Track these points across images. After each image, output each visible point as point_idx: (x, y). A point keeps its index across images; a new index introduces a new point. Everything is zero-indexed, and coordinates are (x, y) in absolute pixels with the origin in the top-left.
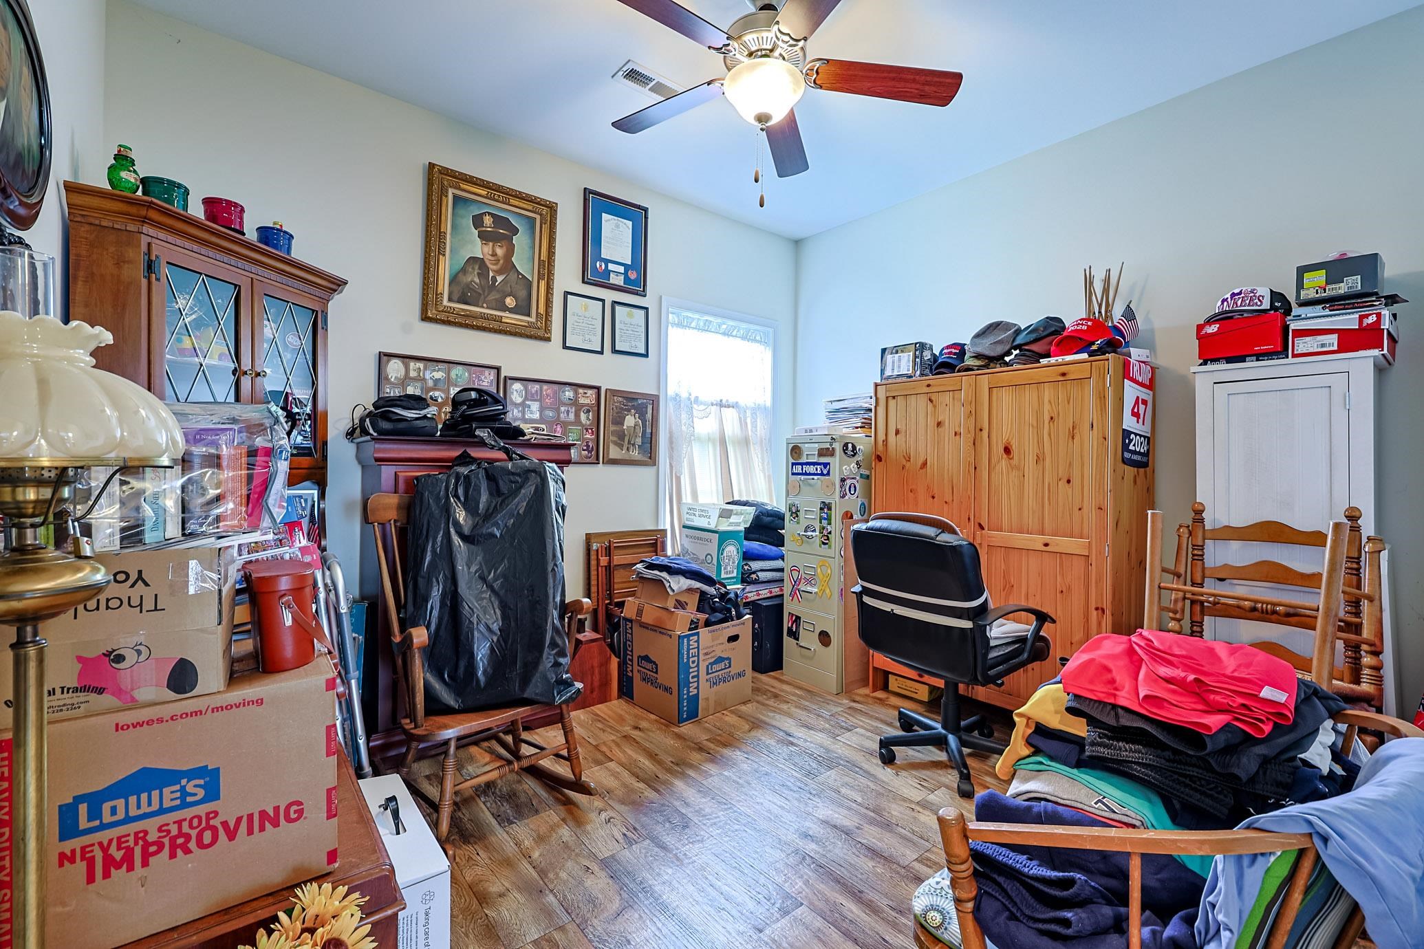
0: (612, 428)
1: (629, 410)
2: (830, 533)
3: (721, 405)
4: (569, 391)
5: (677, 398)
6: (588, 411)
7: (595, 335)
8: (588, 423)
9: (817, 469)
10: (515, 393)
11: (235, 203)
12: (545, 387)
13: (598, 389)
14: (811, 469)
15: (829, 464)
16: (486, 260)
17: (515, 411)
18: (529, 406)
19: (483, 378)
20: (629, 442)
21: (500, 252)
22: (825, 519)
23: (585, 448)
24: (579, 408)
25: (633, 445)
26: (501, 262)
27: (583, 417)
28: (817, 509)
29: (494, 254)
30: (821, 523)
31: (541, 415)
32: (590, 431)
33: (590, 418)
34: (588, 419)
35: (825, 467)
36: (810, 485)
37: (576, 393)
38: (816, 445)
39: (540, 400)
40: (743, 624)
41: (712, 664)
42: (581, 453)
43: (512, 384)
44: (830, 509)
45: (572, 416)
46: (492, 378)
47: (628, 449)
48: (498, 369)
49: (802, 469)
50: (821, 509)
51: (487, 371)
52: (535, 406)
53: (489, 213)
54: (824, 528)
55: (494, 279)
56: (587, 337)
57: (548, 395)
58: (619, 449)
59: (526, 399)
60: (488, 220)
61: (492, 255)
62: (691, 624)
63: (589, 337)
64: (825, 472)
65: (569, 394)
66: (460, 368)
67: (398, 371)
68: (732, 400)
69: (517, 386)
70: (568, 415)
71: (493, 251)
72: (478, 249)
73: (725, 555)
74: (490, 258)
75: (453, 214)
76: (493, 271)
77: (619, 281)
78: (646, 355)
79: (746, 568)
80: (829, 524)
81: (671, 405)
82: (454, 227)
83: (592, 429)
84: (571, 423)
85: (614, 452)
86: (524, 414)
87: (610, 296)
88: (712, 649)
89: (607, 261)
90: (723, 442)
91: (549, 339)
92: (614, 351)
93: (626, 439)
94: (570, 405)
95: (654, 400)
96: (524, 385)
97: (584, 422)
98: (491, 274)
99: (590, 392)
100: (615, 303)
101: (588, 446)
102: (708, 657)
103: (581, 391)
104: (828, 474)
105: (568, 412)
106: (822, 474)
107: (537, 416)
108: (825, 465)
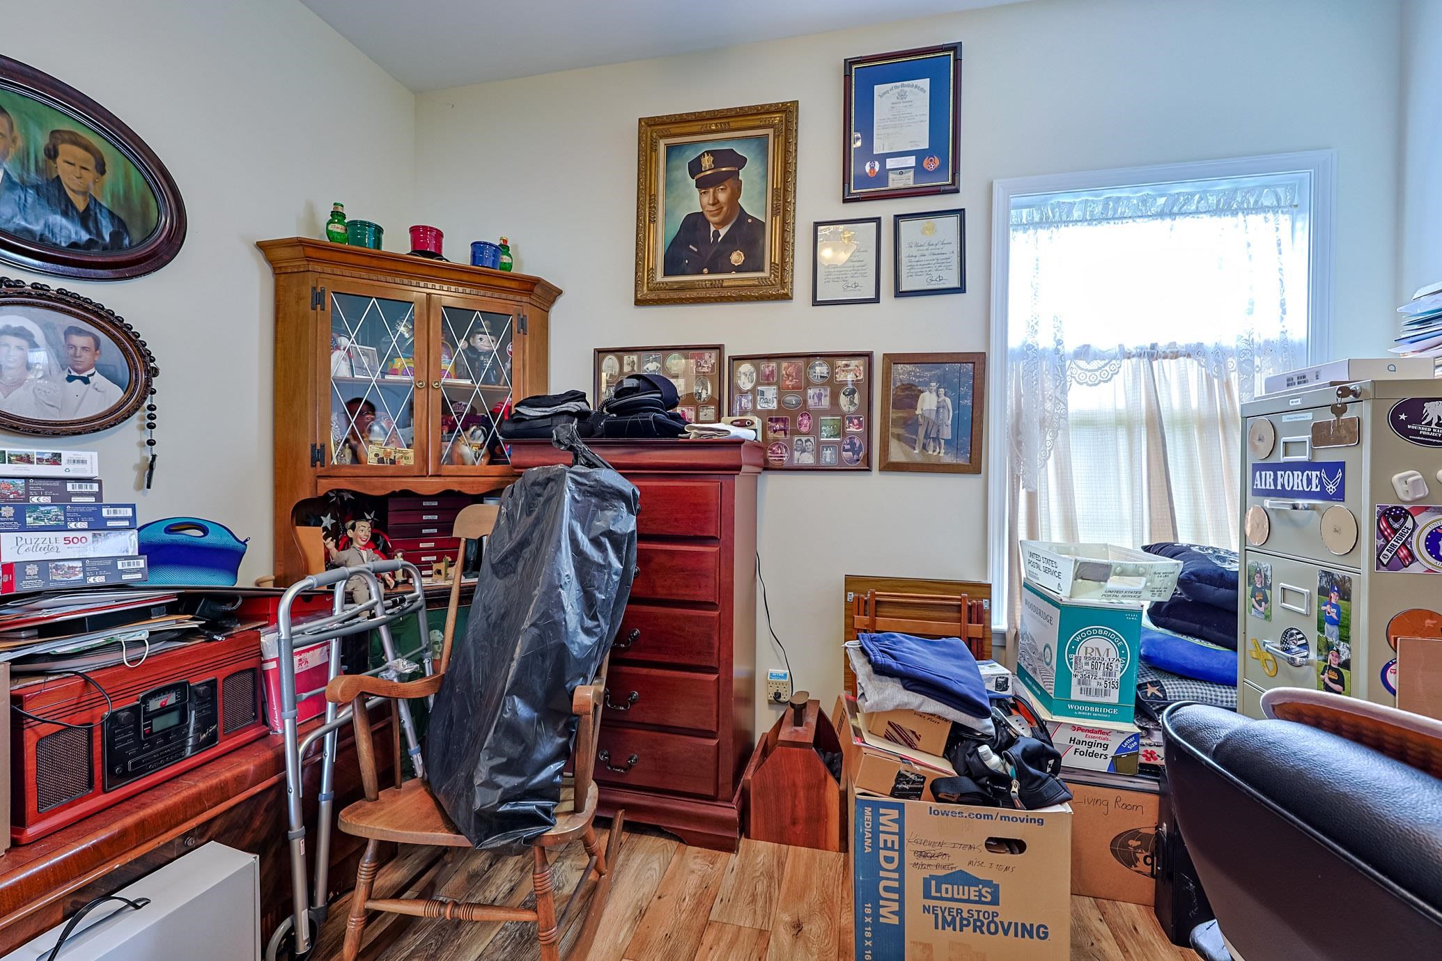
0: (893, 414)
1: (927, 384)
2: (1346, 665)
3: (1152, 354)
4: (820, 365)
5: (1030, 354)
6: (853, 392)
7: (864, 275)
8: (852, 409)
9: (1309, 482)
10: (743, 377)
11: (430, 228)
12: (784, 364)
13: (868, 356)
14: (1296, 481)
15: (1342, 465)
16: (705, 213)
17: (744, 400)
18: (762, 393)
19: (702, 363)
20: (927, 436)
21: (722, 197)
22: (1333, 622)
23: (848, 447)
24: (836, 389)
25: (937, 439)
26: (725, 209)
27: (843, 400)
28: (1309, 589)
29: (716, 202)
30: (1321, 629)
31: (779, 402)
32: (856, 421)
33: (856, 401)
34: (852, 403)
35: (1331, 476)
36: (1293, 523)
37: (832, 368)
38: (1309, 416)
39: (777, 384)
40: (1040, 821)
41: (940, 880)
42: (840, 454)
43: (739, 366)
44: (1345, 595)
45: (826, 402)
46: (713, 361)
47: (924, 447)
48: (719, 348)
49: (1275, 480)
50: (1322, 591)
51: (707, 354)
52: (771, 392)
53: (708, 152)
54: (1329, 647)
55: (717, 234)
56: (851, 281)
57: (788, 375)
58: (908, 448)
59: (758, 383)
60: (707, 162)
61: (713, 204)
62: (897, 781)
63: (855, 280)
64: (1331, 488)
65: (821, 369)
66: (676, 354)
67: (612, 367)
68: (1182, 341)
69: (746, 367)
70: (820, 399)
71: (715, 198)
72: (694, 201)
73: (1082, 653)
74: (711, 208)
75: (668, 170)
76: (715, 224)
77: (907, 181)
78: (961, 289)
79: (1151, 690)
80: (1345, 638)
81: (1017, 369)
82: (668, 185)
83: (858, 419)
84: (824, 412)
85: (897, 453)
86: (754, 402)
87: (886, 210)
88: (938, 850)
89: (883, 158)
90: (1155, 424)
91: (787, 297)
92: (899, 294)
93: (922, 432)
94: (823, 385)
95: (978, 361)
96: (753, 365)
97: (845, 409)
98: (712, 229)
99: (854, 363)
100: (898, 218)
101: (852, 444)
102: (926, 861)
103: (841, 363)
104: (1340, 495)
105: (820, 396)
106: (1323, 495)
107: (774, 405)
108: (1334, 469)
